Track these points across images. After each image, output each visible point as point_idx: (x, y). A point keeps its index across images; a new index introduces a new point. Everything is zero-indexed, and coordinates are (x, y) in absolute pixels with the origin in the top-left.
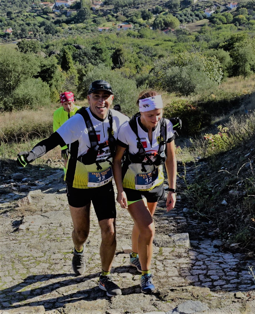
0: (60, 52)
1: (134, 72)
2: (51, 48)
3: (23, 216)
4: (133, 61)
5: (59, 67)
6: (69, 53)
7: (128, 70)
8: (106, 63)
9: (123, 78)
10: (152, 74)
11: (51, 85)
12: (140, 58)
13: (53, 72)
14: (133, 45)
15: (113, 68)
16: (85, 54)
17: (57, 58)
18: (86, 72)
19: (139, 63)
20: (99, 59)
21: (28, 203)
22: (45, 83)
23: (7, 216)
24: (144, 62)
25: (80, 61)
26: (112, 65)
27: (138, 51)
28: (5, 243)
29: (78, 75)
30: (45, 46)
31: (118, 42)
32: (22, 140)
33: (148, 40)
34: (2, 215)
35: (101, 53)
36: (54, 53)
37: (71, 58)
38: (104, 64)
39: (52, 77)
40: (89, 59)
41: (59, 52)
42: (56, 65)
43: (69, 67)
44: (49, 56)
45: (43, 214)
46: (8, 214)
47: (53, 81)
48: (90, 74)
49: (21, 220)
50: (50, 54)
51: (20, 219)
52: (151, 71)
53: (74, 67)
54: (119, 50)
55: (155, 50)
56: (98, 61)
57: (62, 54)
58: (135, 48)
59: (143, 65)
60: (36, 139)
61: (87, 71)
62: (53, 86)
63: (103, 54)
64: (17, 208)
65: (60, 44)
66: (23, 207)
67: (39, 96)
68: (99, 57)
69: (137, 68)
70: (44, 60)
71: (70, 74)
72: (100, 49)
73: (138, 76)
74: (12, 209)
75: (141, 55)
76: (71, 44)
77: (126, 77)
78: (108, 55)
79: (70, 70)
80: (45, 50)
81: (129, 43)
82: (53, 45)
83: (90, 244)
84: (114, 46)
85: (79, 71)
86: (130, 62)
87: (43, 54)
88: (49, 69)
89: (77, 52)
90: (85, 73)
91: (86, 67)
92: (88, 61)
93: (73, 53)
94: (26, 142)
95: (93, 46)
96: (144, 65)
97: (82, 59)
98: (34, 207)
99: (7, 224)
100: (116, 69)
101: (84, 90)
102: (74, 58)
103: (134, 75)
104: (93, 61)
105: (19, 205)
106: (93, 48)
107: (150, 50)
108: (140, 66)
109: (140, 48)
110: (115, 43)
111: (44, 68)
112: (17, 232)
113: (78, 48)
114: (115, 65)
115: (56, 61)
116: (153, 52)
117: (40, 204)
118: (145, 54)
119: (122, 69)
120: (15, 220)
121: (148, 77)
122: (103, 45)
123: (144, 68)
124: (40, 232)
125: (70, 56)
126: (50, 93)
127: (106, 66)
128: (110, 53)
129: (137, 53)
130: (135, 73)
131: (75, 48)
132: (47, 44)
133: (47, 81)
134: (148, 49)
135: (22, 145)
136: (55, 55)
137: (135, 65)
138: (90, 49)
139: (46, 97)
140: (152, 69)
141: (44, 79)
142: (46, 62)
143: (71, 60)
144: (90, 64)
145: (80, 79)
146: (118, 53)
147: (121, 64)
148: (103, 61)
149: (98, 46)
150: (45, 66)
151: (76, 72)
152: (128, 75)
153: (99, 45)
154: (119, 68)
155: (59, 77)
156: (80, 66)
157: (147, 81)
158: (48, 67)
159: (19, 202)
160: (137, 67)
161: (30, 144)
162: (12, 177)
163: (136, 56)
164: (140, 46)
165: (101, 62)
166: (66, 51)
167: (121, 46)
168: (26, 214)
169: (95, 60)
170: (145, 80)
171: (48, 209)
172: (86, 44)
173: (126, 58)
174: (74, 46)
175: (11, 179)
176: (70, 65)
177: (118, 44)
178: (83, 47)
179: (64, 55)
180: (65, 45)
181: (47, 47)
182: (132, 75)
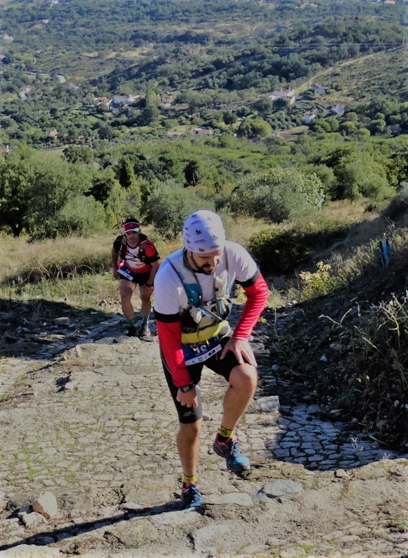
0: (119, 162)
1: (213, 191)
2: (107, 157)
3: (70, 373)
4: (211, 177)
5: (117, 182)
6: (129, 164)
7: (204, 188)
8: (177, 179)
9: (198, 198)
10: (235, 195)
11: (105, 206)
12: (220, 173)
13: (108, 189)
14: (213, 156)
15: (186, 186)
16: (150, 166)
17: (115, 171)
18: (151, 189)
19: (219, 179)
20: (169, 173)
21: (77, 356)
22: (98, 203)
23: (49, 371)
24: (226, 179)
25: (144, 176)
26: (185, 181)
27: (218, 164)
28: (47, 405)
29: (141, 193)
30: (98, 155)
31: (193, 152)
32: (68, 275)
33: (231, 150)
34: (44, 370)
35: (171, 165)
36: (110, 164)
37: (133, 171)
38: (174, 180)
39: (107, 196)
40: (155, 173)
41: (116, 163)
42: (113, 180)
43: (130, 183)
44: (105, 167)
45: (96, 370)
46: (51, 369)
47: (108, 200)
48: (156, 193)
49: (68, 378)
50: (106, 165)
51: (66, 375)
52: (234, 191)
53: (136, 182)
54: (193, 163)
55: (240, 164)
56: (167, 176)
57: (121, 165)
58: (215, 160)
59: (224, 183)
60: (86, 274)
61: (153, 188)
62: (109, 207)
63: (174, 167)
64: (62, 362)
65: (119, 153)
66: (70, 361)
67: (91, 219)
68: (168, 170)
69: (216, 186)
70: (98, 173)
71: (130, 192)
72: (170, 160)
73: (218, 197)
74: (56, 364)
75: (222, 169)
76: (132, 153)
77: (202, 197)
78: (180, 168)
79: (131, 186)
80: (99, 160)
81: (207, 153)
82: (109, 154)
83: (155, 408)
84: (187, 157)
85: (143, 188)
86: (208, 178)
87: (96, 165)
88: (104, 184)
89: (140, 164)
90: (149, 191)
91: (150, 184)
92: (154, 176)
93: (135, 164)
94: (74, 278)
95: (161, 156)
96: (226, 183)
97: (146, 173)
98: (83, 361)
99: (50, 381)
100: (190, 187)
101: (148, 213)
102: (137, 171)
103: (212, 196)
104: (160, 175)
105: (65, 358)
106: (161, 159)
107: (233, 163)
108: (220, 184)
109: (221, 161)
110: (190, 154)
111: (98, 183)
112: (62, 392)
113: (142, 158)
114: (189, 182)
115: (114, 174)
116: (237, 166)
117: (91, 357)
118: (227, 169)
119: (198, 187)
120: (60, 377)
121: (230, 198)
122: (174, 155)
123: (225, 186)
124: (92, 393)
125: (130, 168)
126: (105, 215)
127: (177, 182)
128: (183, 166)
129: (217, 167)
130: (213, 193)
131: (138, 159)
132: (101, 152)
133: (102, 201)
134: (230, 162)
135: (69, 282)
136: (111, 166)
137: (213, 183)
138: (156, 160)
139: (100, 220)
140: (236, 188)
141: (98, 198)
142: (100, 176)
143: (132, 174)
144: (156, 179)
145: (144, 198)
146: (192, 166)
147: (197, 180)
148: (174, 176)
149: (167, 156)
150: (98, 180)
151: (138, 189)
152: (205, 195)
153: (169, 155)
154: (194, 185)
155: (116, 196)
156: (144, 182)
157: (228, 204)
158: (103, 182)
159: (65, 355)
160: (216, 184)
161: (79, 281)
162: (56, 323)
163: (216, 171)
164: (221, 158)
165: (171, 177)
166: (126, 161)
167: (196, 158)
168: (74, 369)
169: (163, 174)
170: (227, 201)
171: (102, 364)
172: (151, 153)
173: (202, 173)
174: (137, 155)
175: (54, 324)
176: (131, 180)
177: (192, 155)
178: (148, 157)
179: (124, 167)
180: (125, 154)
181: (102, 156)
182: (209, 195)
